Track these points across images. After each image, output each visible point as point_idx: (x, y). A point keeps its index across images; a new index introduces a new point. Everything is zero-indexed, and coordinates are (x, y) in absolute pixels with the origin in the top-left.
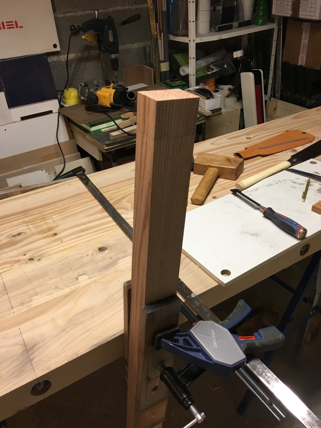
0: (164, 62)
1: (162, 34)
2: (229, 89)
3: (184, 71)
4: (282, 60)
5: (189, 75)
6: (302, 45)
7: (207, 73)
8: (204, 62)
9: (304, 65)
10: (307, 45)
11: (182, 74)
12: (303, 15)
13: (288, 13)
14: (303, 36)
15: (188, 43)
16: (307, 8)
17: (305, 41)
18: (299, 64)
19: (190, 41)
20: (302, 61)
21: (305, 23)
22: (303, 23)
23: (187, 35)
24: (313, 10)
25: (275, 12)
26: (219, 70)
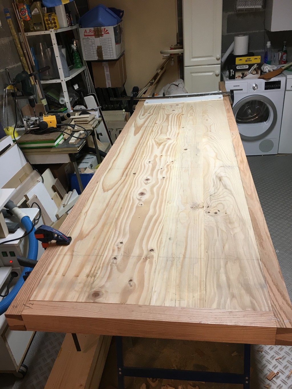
0: (43, 99)
1: (37, 80)
3: (62, 101)
4: (95, 87)
5: (66, 103)
6: (106, 76)
9: (111, 86)
10: (109, 74)
11: (61, 103)
12: (105, 57)
13: (96, 58)
14: (105, 70)
15: (61, 83)
16: (107, 54)
17: (107, 73)
18: (107, 87)
19: (62, 81)
20: (109, 84)
21: (104, 63)
22: (103, 63)
23: (59, 78)
24: (112, 54)
25: (85, 59)
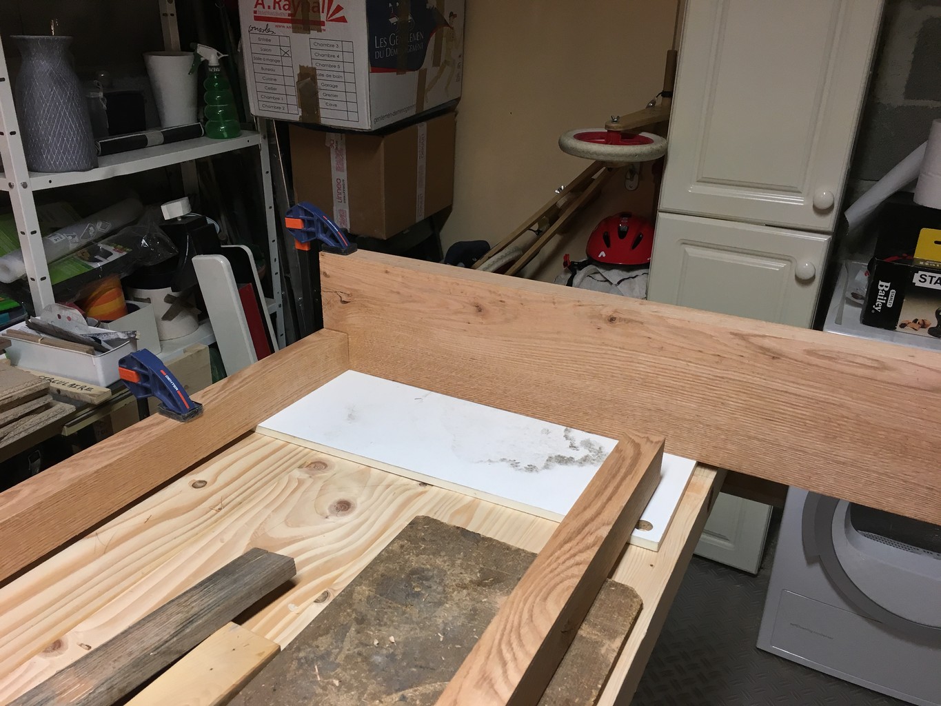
2: (169, 299)
5: (30, 280)
6: (335, 183)
7: (89, 267)
8: (73, 237)
12: (329, 117)
14: (334, 163)
15: (8, 193)
16: (337, 103)
17: (339, 173)
19: (11, 186)
20: (342, 218)
21: (332, 135)
24: (352, 107)
25: (255, 109)
26: (125, 253)
